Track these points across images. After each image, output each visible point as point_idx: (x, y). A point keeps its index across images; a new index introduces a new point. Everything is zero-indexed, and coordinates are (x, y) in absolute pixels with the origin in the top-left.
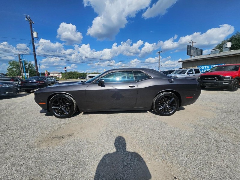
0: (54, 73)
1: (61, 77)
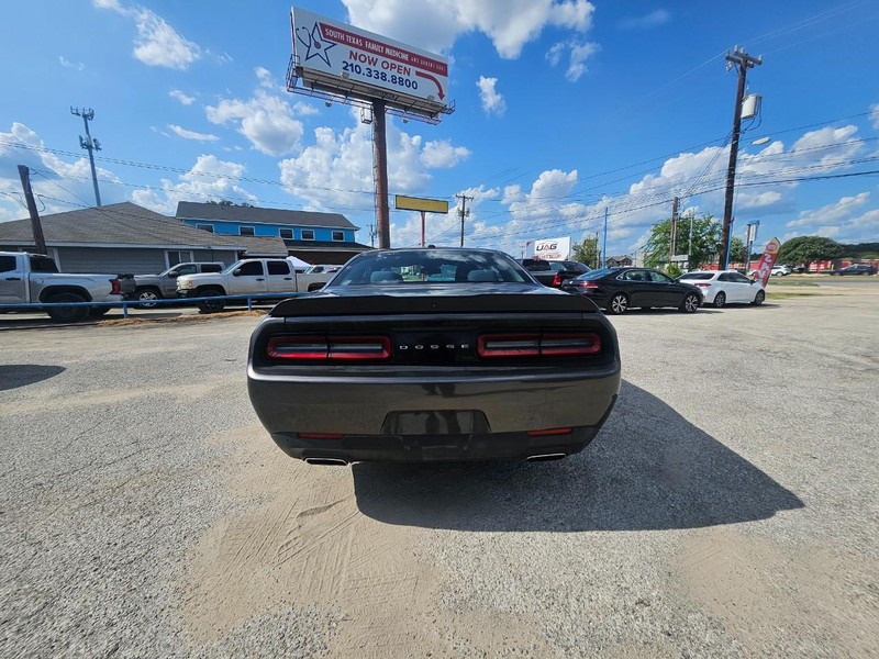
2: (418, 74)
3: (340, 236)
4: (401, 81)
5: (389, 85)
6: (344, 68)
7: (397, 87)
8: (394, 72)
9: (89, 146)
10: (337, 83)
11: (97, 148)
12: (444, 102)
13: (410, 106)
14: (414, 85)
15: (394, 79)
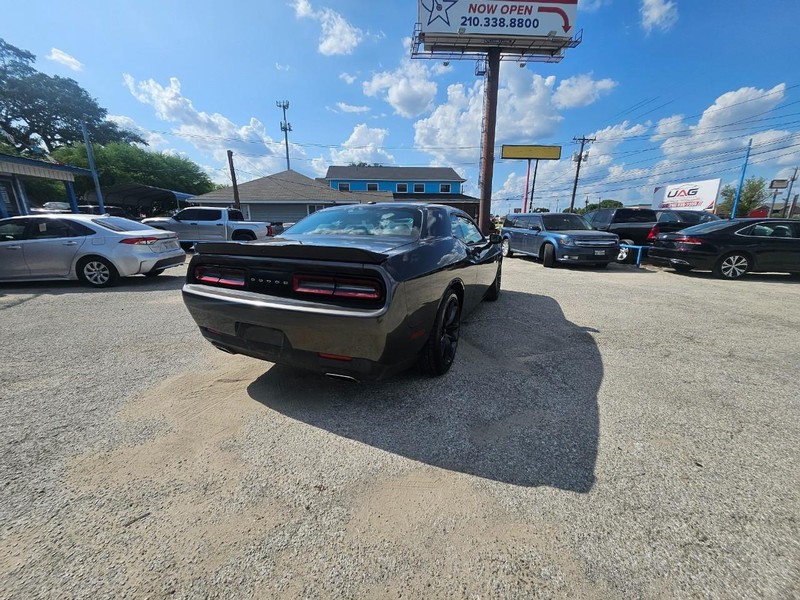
2: (541, 9)
3: (447, 188)
4: (521, 23)
5: (507, 30)
6: (463, 24)
7: (516, 31)
8: (515, 15)
9: (285, 129)
10: (454, 40)
11: (290, 130)
12: (569, 34)
13: (526, 48)
14: (535, 23)
15: (513, 23)
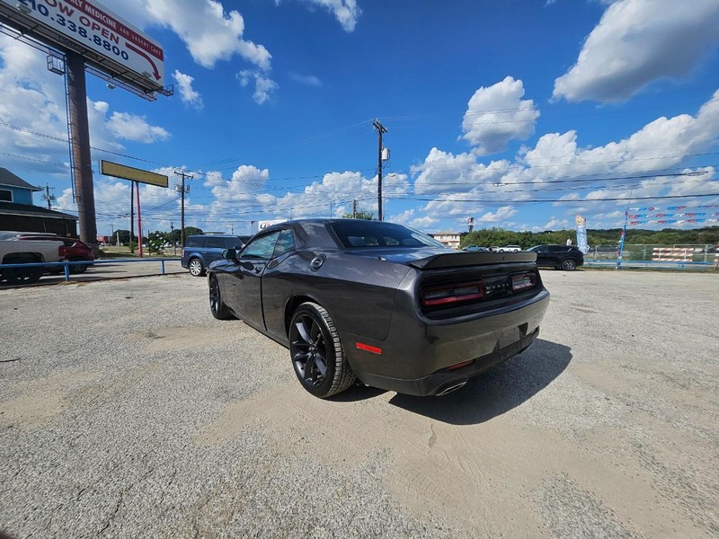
0: (442, 236)
1: (458, 244)
2: (128, 45)
4: (107, 46)
5: (90, 43)
7: (103, 50)
8: (99, 33)
12: (160, 82)
14: (123, 54)
15: (97, 40)
